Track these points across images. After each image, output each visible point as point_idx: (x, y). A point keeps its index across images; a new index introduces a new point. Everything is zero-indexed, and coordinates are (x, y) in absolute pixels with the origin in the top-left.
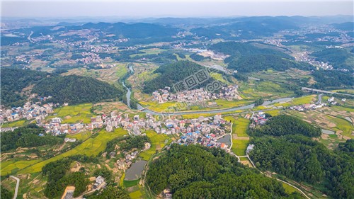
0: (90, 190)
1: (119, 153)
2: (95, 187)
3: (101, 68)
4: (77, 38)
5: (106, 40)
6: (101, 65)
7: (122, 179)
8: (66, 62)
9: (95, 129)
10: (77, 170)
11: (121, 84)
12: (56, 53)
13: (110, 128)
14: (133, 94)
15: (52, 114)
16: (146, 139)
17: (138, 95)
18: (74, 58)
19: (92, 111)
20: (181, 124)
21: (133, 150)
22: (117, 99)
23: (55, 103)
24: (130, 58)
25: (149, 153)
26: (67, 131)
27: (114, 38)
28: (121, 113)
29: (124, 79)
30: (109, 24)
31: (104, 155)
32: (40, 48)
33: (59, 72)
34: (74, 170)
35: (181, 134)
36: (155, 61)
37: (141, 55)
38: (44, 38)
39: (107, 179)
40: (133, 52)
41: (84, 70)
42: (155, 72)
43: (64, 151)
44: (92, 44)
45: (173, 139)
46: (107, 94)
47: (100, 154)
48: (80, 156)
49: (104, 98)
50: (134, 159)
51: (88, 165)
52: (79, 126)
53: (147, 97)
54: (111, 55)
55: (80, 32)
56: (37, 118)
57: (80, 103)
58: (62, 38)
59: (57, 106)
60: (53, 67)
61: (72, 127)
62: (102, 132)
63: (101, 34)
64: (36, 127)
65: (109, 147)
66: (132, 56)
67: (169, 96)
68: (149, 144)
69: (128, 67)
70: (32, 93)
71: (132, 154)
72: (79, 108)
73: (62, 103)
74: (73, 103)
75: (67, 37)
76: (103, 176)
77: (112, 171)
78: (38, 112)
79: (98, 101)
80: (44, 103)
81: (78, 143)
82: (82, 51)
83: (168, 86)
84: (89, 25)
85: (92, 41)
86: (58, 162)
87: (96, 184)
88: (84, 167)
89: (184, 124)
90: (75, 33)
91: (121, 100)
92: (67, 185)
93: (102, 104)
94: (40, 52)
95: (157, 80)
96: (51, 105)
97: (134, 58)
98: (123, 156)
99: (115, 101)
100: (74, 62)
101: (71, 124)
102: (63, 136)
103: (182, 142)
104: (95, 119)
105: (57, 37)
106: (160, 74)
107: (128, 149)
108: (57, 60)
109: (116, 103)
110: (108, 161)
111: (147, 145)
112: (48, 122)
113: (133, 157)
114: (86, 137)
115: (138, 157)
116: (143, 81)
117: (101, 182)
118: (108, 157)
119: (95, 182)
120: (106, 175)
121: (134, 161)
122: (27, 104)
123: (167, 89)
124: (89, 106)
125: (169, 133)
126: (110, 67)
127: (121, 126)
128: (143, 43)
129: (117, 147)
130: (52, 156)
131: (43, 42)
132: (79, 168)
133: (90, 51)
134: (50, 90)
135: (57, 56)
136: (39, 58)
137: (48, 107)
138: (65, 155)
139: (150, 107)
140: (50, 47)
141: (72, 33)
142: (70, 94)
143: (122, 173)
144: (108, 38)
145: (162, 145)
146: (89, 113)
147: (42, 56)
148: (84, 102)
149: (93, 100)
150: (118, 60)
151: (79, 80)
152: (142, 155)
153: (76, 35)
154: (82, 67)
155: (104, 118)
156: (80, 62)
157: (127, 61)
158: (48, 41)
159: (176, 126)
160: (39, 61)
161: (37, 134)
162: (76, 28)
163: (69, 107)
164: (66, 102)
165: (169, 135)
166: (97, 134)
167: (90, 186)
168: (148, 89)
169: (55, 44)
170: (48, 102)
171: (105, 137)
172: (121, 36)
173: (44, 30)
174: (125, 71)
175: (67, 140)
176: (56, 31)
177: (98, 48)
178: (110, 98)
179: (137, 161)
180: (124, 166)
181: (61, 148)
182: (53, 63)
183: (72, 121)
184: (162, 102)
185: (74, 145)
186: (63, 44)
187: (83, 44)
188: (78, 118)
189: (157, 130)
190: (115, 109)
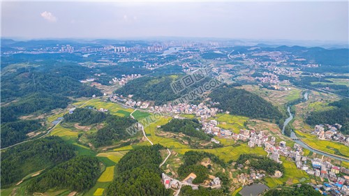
0: (206, 185)
1: (246, 168)
2: (211, 184)
3: (274, 89)
4: (266, 59)
5: (293, 64)
6: (275, 87)
7: (237, 191)
8: (246, 78)
9: (239, 140)
10: (206, 165)
11: (286, 109)
12: (242, 69)
13: (251, 144)
14: (293, 121)
15: (214, 117)
16: (279, 167)
17: (298, 124)
18: (254, 76)
19: (245, 124)
20: (333, 170)
21: (261, 171)
22: (274, 121)
23: (220, 109)
24: (310, 85)
25: (277, 182)
26: (216, 133)
27: (303, 63)
28: (270, 135)
29: (292, 104)
30: (304, 48)
31: (233, 164)
32: (232, 63)
33: (234, 85)
34: (203, 163)
35: (326, 180)
36: (339, 93)
37: (326, 84)
38: (239, 56)
39: (223, 184)
40: (317, 79)
41: (257, 87)
42: (330, 105)
43: (206, 147)
44: (278, 66)
45: (313, 181)
46: (266, 114)
47: (231, 162)
48: (213, 155)
49: (261, 116)
50: (258, 180)
51: (216, 165)
52: (227, 132)
53: (307, 128)
54: (291, 79)
55: (271, 54)
56: (202, 116)
57: (239, 115)
58: (253, 57)
59: (221, 112)
60: (233, 80)
61: (221, 132)
62: (244, 145)
63: (291, 58)
64: (198, 122)
65: (240, 159)
66: (312, 83)
67: (335, 135)
68: (280, 173)
69: (303, 94)
70: (208, 97)
71: (258, 174)
72: (236, 118)
73: (225, 111)
74: (233, 113)
75: (257, 57)
76: (221, 179)
77: (232, 180)
78: (205, 112)
79: (255, 118)
80: (212, 107)
81: (220, 146)
82: (265, 70)
83: (340, 124)
84: (282, 48)
85: (278, 63)
86: (196, 152)
87: (212, 183)
88: (212, 165)
89: (337, 172)
90: (266, 54)
91: (277, 123)
92: (192, 172)
93: (258, 121)
94: (231, 66)
95: (327, 113)
96: (216, 110)
97: (315, 86)
98: (249, 172)
99: (271, 122)
100: (253, 79)
101: (223, 129)
102: (212, 136)
103: (322, 189)
104: (243, 132)
105: (250, 57)
106: (336, 108)
107: (256, 168)
108: (240, 75)
109: (271, 124)
110: (234, 170)
111: (278, 174)
112: (208, 122)
113: (257, 178)
114: (229, 143)
115: (263, 180)
116: (312, 110)
117: (217, 183)
118: (236, 167)
119: (213, 180)
120: (225, 180)
121: (257, 181)
122: (202, 104)
123: (336, 126)
124: (245, 119)
125: (311, 173)
126: (283, 90)
127: (264, 146)
128: (336, 71)
129: (248, 162)
130: (197, 148)
131: (237, 59)
132: (208, 164)
133: (272, 72)
134: (220, 97)
135: (242, 72)
136: (227, 71)
137: (214, 111)
138: (206, 151)
139: (304, 139)
140: (240, 64)
141: (264, 53)
142: (234, 105)
143: (240, 186)
144: (295, 62)
145: (295, 181)
146: (242, 125)
147: (231, 70)
148: (242, 115)
149: (250, 115)
150: (296, 84)
151: (246, 95)
152: (267, 180)
153: (266, 56)
154: (257, 85)
155: (252, 133)
156: (258, 80)
157: (306, 88)
158: (241, 59)
159: (324, 169)
160: (227, 74)
161: (195, 127)
162: (269, 49)
163: (229, 116)
164: (229, 111)
165: (309, 175)
166: (239, 145)
167: (207, 181)
168: (312, 120)
169: (246, 62)
170: (216, 106)
171: (243, 150)
172: (313, 61)
173: (242, 50)
174: (297, 96)
175: (213, 140)
176: (251, 51)
177: (282, 71)
178: (267, 118)
179: (260, 183)
180: (244, 181)
181: (206, 144)
182: (236, 77)
183: (225, 127)
184: (323, 139)
185: (216, 146)
186: (251, 62)
187: (269, 65)
188: (231, 127)
189: (299, 164)
190: (267, 129)
